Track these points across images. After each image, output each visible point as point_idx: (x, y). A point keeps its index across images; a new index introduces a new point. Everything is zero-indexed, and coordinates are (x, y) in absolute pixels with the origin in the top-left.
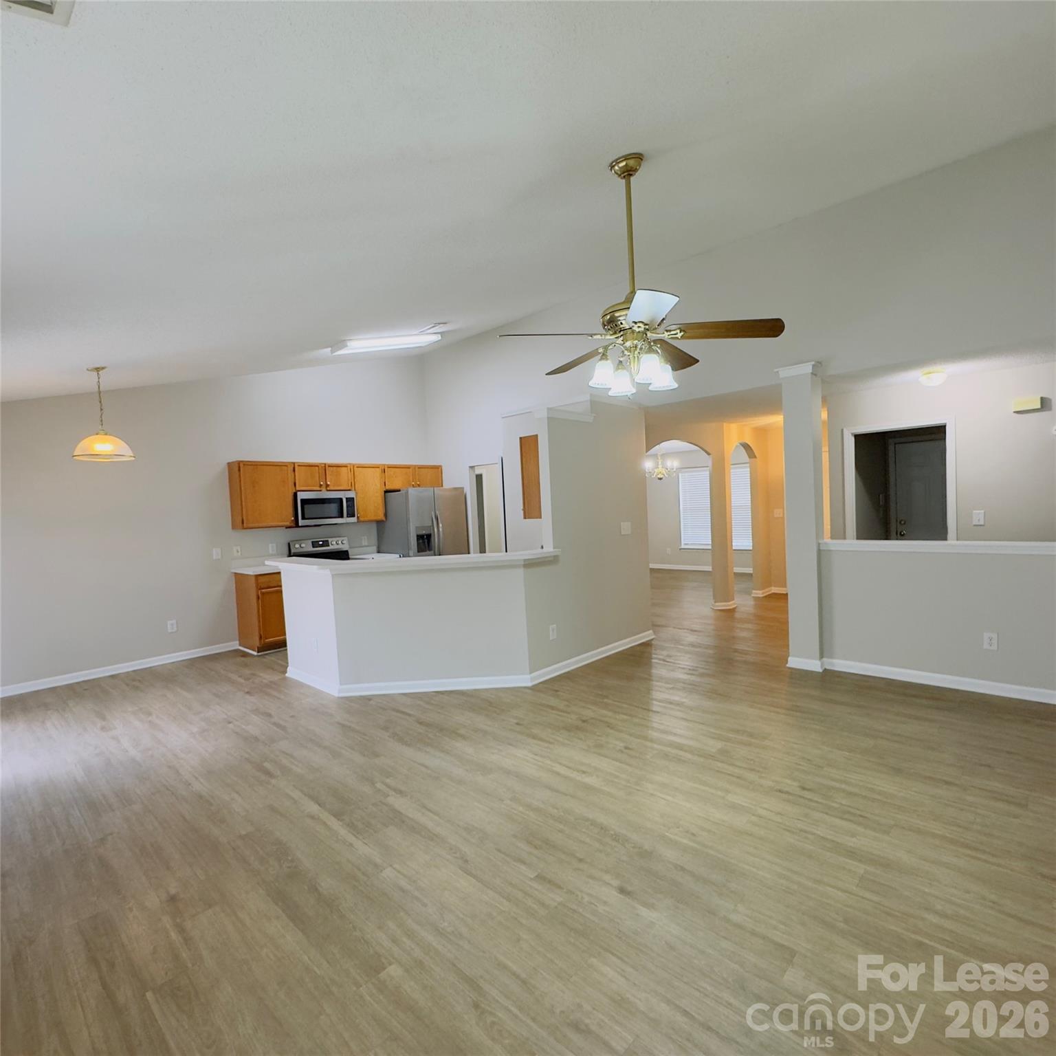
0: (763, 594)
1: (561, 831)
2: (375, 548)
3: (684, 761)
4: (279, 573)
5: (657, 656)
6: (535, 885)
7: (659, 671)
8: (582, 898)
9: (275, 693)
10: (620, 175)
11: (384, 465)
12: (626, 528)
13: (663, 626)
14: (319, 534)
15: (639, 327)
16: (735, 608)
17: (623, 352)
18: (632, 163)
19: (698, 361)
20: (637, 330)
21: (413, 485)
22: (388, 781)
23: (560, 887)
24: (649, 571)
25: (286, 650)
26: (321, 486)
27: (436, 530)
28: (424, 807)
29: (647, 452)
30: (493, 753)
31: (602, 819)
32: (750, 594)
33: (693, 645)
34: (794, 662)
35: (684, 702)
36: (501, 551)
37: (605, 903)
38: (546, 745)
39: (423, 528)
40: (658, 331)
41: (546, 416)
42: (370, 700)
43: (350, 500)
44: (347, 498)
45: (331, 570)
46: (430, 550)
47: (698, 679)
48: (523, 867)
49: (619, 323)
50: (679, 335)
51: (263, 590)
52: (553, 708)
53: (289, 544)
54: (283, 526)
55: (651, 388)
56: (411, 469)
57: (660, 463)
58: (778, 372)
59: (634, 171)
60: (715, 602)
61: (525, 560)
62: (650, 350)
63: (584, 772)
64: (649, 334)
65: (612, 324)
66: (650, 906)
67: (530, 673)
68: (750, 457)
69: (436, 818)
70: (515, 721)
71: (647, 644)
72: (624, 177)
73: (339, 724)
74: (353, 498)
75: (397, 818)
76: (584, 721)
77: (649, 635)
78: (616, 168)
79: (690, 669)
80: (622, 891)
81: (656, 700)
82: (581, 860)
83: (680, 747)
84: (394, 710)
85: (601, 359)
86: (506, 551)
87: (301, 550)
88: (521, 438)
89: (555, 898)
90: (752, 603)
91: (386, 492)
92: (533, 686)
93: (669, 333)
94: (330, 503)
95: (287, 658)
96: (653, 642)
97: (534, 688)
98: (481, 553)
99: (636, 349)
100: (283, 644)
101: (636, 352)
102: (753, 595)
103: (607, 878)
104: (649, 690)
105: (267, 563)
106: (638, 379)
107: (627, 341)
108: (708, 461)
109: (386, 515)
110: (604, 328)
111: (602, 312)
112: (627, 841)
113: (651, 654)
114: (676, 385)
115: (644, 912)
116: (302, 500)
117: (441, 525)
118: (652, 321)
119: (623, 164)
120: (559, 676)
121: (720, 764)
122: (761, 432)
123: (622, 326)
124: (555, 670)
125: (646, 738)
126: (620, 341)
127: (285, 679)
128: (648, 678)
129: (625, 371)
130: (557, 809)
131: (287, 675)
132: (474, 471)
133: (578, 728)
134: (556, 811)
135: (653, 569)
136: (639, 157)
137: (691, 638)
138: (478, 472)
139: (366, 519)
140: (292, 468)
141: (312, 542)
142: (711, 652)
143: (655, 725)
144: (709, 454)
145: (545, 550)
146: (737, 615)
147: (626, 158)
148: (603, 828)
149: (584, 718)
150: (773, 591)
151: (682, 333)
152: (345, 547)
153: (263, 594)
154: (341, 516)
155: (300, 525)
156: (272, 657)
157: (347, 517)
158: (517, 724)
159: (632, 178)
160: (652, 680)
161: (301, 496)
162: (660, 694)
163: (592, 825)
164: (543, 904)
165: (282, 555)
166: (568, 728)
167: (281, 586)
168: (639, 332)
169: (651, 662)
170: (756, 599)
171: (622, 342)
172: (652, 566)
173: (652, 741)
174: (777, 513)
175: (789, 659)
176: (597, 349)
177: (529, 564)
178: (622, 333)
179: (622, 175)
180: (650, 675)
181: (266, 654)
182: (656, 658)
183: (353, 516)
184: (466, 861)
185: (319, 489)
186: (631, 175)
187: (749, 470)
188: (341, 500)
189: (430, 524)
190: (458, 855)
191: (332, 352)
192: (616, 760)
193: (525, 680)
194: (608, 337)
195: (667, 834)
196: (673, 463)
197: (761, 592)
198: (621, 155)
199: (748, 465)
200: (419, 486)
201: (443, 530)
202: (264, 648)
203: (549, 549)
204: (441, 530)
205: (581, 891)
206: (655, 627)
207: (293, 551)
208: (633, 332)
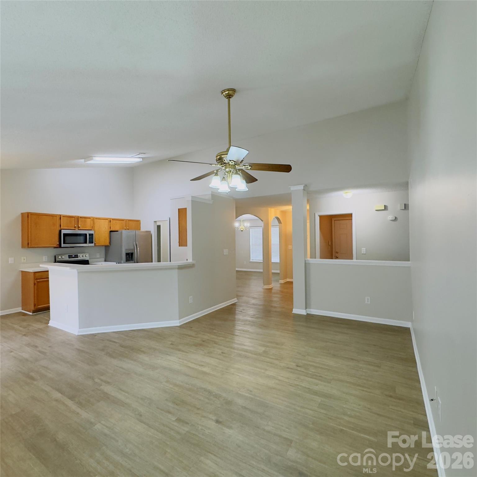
0: (284, 282)
1: (190, 395)
2: (103, 259)
3: (248, 357)
4: (48, 271)
5: (239, 309)
6: (175, 424)
7: (239, 316)
8: (198, 427)
9: (41, 335)
10: (226, 97)
11: (110, 219)
12: (226, 252)
13: (240, 296)
14: (72, 252)
15: (232, 163)
16: (272, 288)
17: (225, 173)
18: (231, 92)
19: (257, 180)
20: (231, 164)
21: (125, 229)
22: (102, 378)
23: (187, 423)
24: (236, 271)
25: (50, 311)
26: (75, 227)
27: (136, 251)
28: (121, 390)
29: (236, 219)
30: (158, 359)
31: (210, 387)
32: (279, 281)
33: (254, 304)
34: (295, 311)
35: (249, 330)
36: (168, 262)
37: (209, 429)
38: (185, 354)
39: (130, 250)
40: (240, 165)
41: (191, 199)
42: (96, 336)
43: (91, 235)
44: (89, 234)
45: (77, 270)
46: (132, 260)
47: (255, 320)
48: (170, 416)
49: (223, 160)
50: (249, 168)
51: (38, 280)
52: (190, 336)
53: (55, 256)
54: (53, 247)
55: (236, 190)
56: (124, 221)
57: (242, 224)
58: (290, 188)
59: (232, 96)
60: (264, 285)
61: (178, 266)
62: (237, 173)
63: (202, 366)
64: (236, 166)
65: (220, 160)
66: (230, 428)
67: (179, 319)
68: (279, 223)
69: (127, 394)
70: (170, 343)
71: (234, 305)
72: (227, 98)
73: (77, 349)
74: (93, 234)
75: (106, 397)
76: (204, 341)
77: (234, 301)
78: (224, 93)
79: (252, 315)
80: (217, 422)
81: (237, 330)
82: (198, 409)
83: (246, 351)
84: (108, 340)
85: (215, 175)
86: (170, 261)
87: (62, 259)
88: (179, 209)
89: (185, 429)
90: (279, 285)
91: (111, 232)
92: (180, 325)
93: (245, 167)
94: (80, 236)
95: (50, 316)
96: (237, 304)
97: (181, 327)
98: (158, 262)
99: (230, 173)
100: (48, 308)
101: (231, 174)
102: (280, 282)
103: (211, 416)
104: (234, 326)
105: (41, 266)
106: (231, 185)
107: (227, 168)
108: (262, 224)
109: (110, 243)
110: (217, 162)
111: (216, 155)
112: (220, 397)
113: (235, 309)
114: (248, 190)
115: (227, 431)
116: (64, 234)
117: (138, 249)
118: (238, 161)
119: (227, 92)
120: (193, 320)
121: (263, 358)
122: (284, 213)
123: (224, 162)
124: (192, 317)
125: (231, 348)
126: (223, 168)
127: (48, 327)
128: (234, 320)
129: (225, 182)
130: (189, 385)
131: (49, 325)
132: (156, 224)
133: (201, 345)
134: (188, 385)
135: (238, 271)
136: (234, 90)
137: (253, 301)
138: (158, 224)
139: (99, 245)
140: (59, 218)
141: (69, 256)
142: (261, 307)
143: (236, 341)
144: (262, 221)
145: (188, 261)
146: (273, 291)
147: (228, 90)
148: (210, 392)
149: (204, 340)
150: (288, 281)
151: (250, 167)
152: (87, 258)
153: (38, 282)
154: (86, 242)
155: (62, 246)
156: (41, 315)
157: (89, 243)
158: (171, 344)
159: (231, 99)
160: (235, 321)
161: (63, 232)
162: (239, 327)
163: (205, 391)
164: (178, 433)
165: (50, 262)
166: (196, 345)
167: (48, 278)
168: (232, 165)
169: (235, 313)
170: (281, 284)
171: (225, 169)
172: (237, 269)
173: (234, 349)
174: (290, 247)
175: (294, 309)
176: (214, 171)
177: (181, 268)
178: (225, 165)
179: (227, 97)
180: (235, 318)
181: (37, 314)
182: (238, 311)
183: (93, 243)
184: (141, 416)
185: (74, 229)
186: (230, 97)
187: (278, 228)
188: (86, 235)
189: (133, 248)
190: (137, 413)
191: (85, 161)
192: (217, 359)
193: (177, 323)
194: (219, 166)
195: (239, 392)
196: (247, 224)
197: (283, 281)
198: (226, 89)
199: (278, 226)
200: (128, 229)
201: (139, 251)
202: (37, 311)
203: (190, 260)
204: (138, 251)
205: (198, 424)
206: (238, 296)
207: (57, 260)
208: (230, 165)
